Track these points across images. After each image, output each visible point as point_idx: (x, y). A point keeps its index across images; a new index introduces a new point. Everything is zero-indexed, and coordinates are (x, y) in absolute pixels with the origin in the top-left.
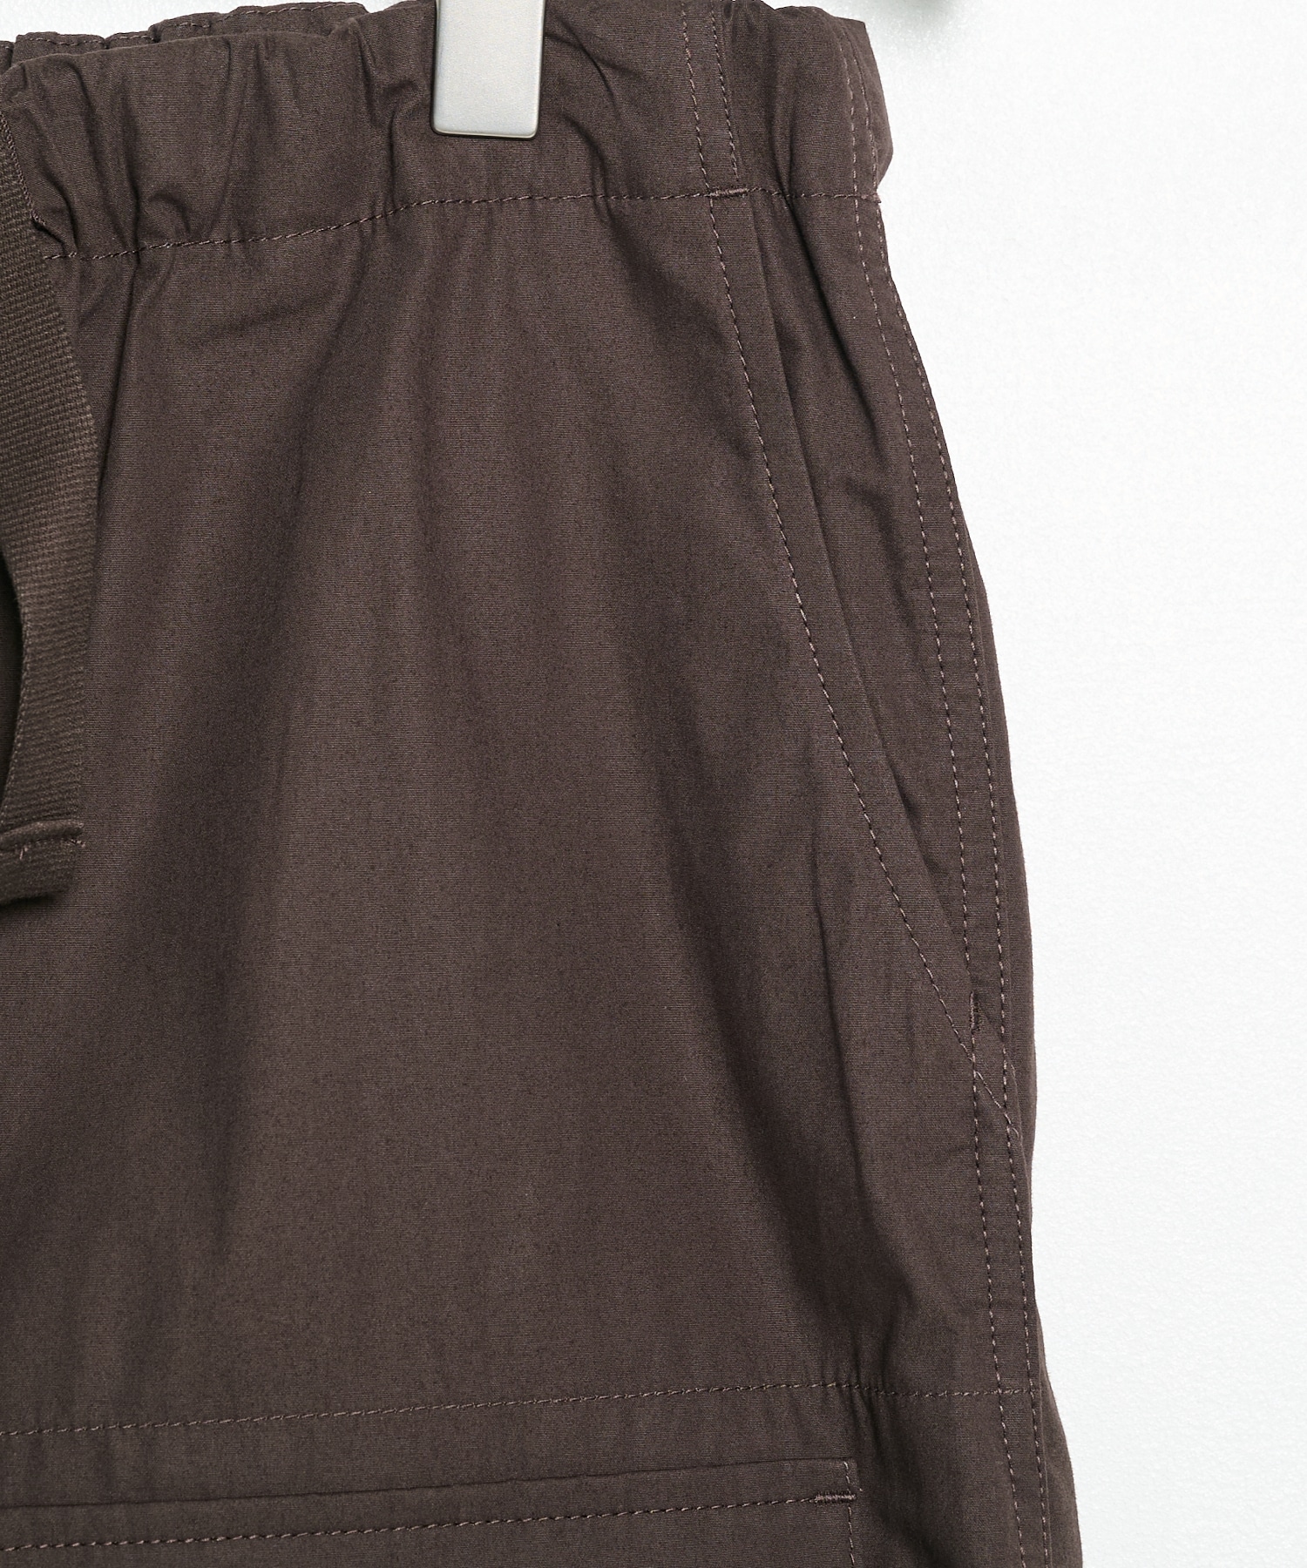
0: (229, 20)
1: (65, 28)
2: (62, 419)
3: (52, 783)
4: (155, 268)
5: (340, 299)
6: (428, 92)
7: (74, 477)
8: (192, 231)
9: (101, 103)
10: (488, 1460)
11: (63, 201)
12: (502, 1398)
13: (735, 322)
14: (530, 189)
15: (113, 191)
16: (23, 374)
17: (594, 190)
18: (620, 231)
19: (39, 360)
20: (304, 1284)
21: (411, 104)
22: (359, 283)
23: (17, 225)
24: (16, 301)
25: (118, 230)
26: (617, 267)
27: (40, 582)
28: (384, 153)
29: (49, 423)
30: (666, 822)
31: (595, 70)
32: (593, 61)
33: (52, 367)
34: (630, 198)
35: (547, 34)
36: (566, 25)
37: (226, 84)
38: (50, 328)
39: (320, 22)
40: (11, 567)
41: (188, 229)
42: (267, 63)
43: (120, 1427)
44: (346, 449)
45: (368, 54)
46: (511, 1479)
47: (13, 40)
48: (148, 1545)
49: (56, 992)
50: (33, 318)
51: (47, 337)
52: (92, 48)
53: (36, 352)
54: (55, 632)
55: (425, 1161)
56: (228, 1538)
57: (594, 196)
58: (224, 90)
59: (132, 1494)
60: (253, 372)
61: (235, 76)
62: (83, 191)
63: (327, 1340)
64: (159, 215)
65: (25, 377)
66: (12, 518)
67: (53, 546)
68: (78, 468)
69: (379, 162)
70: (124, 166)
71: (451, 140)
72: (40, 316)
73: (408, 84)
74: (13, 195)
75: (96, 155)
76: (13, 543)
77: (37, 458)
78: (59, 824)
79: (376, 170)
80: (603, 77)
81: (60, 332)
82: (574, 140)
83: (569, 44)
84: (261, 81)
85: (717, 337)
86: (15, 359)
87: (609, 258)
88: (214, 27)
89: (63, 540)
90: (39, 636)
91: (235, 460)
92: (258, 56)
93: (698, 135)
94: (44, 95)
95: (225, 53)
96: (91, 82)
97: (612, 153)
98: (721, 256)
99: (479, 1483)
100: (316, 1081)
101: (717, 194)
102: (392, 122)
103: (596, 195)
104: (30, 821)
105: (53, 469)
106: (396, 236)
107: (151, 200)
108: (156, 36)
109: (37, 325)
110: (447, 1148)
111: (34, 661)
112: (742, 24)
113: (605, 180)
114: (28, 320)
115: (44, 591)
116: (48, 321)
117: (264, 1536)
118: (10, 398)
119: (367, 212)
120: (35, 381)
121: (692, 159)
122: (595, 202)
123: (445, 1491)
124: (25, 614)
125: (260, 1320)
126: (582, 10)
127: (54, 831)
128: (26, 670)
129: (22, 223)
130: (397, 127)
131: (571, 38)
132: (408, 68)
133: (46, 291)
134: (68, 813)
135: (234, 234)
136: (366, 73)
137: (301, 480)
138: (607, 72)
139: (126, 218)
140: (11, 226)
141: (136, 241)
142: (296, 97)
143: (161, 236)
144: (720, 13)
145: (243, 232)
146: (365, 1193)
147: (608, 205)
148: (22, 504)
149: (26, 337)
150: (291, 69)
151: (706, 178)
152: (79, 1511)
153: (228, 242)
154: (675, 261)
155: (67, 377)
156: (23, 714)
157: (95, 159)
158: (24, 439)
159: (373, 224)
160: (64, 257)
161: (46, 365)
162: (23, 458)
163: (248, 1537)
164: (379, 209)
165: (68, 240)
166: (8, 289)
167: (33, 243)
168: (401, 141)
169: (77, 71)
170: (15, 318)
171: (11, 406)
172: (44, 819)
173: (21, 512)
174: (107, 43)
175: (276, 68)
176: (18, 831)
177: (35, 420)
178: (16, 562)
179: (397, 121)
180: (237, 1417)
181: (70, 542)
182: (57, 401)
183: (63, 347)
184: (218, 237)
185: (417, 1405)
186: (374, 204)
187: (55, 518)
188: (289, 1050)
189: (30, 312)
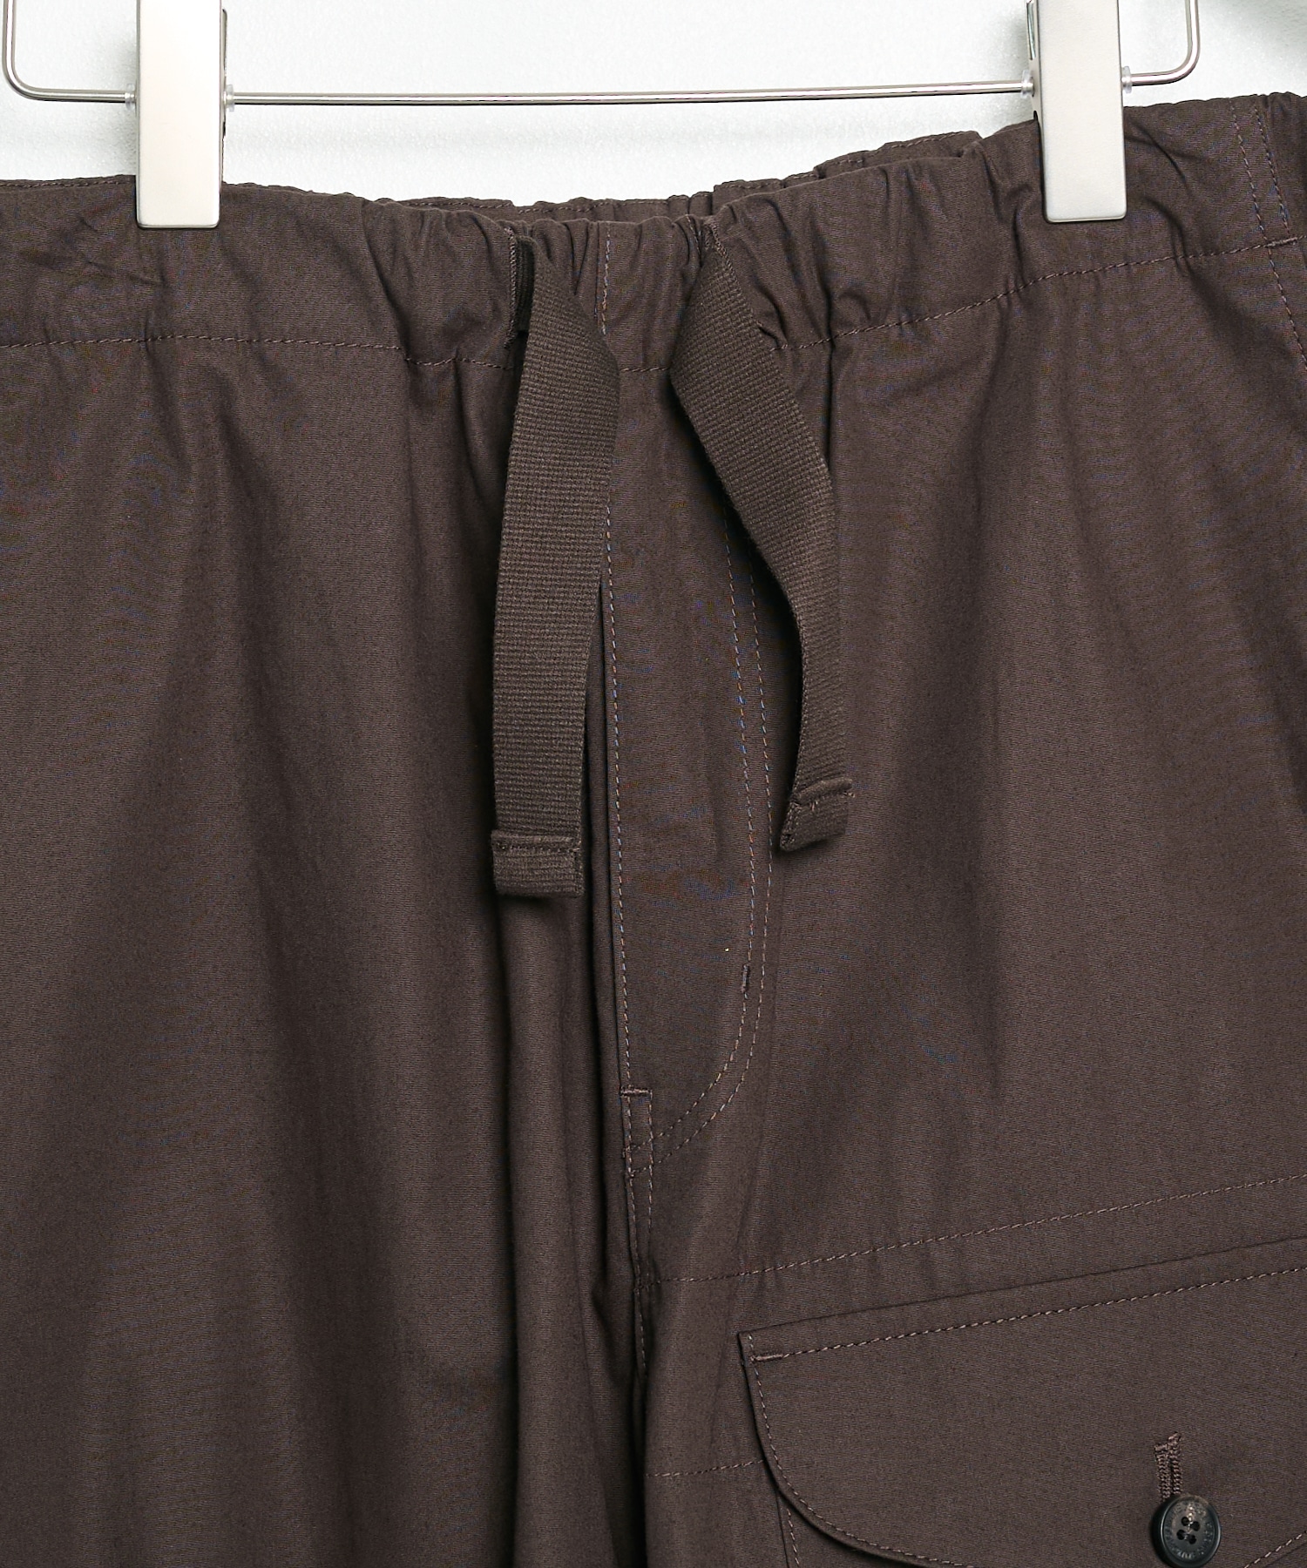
0: (879, 154)
1: (749, 176)
2: (803, 470)
3: (828, 750)
4: (849, 350)
5: (990, 358)
6: (1040, 192)
7: (820, 514)
8: (871, 320)
9: (795, 227)
10: (1216, 1235)
11: (772, 307)
12: (1221, 1186)
13: (1298, 341)
14: (1126, 257)
15: (809, 295)
16: (768, 439)
17: (1175, 253)
18: (1198, 281)
19: (778, 428)
20: (1063, 1114)
21: (1028, 202)
22: (1003, 344)
23: (746, 327)
24: (754, 385)
25: (814, 324)
26: (1198, 310)
27: (807, 596)
28: (1010, 243)
29: (794, 474)
30: (1284, 732)
31: (1167, 160)
32: (1165, 153)
33: (789, 432)
34: (1205, 255)
35: (1128, 137)
36: (1141, 128)
37: (887, 202)
38: (783, 402)
39: (948, 148)
40: (784, 587)
41: (869, 317)
42: (916, 183)
43: (936, 1239)
44: (1014, 471)
45: (992, 167)
46: (1235, 1248)
47: (712, 190)
48: (969, 1328)
49: (838, 913)
50: (769, 397)
51: (782, 409)
52: (774, 189)
53: (776, 422)
54: (822, 633)
55: (1142, 1010)
56: (1030, 1316)
57: (1175, 258)
58: (886, 207)
59: (952, 1291)
60: (929, 422)
61: (893, 196)
62: (787, 297)
63: (1086, 1154)
64: (845, 308)
65: (770, 442)
66: (777, 550)
67: (812, 568)
68: (821, 506)
69: (1007, 249)
70: (815, 274)
71: (1060, 227)
72: (775, 394)
73: (1026, 187)
74: (739, 304)
75: (794, 268)
76: (783, 568)
77: (789, 502)
78: (836, 781)
79: (1005, 256)
80: (1174, 164)
81: (792, 405)
82: (1157, 219)
83: (1143, 142)
84: (913, 196)
85: (1286, 355)
86: (759, 428)
87: (1192, 304)
88: (867, 161)
89: (818, 562)
90: (811, 637)
91: (923, 491)
92: (908, 179)
93: (1255, 200)
94: (749, 226)
95: (882, 179)
96: (785, 214)
97: (1188, 222)
98: (1282, 291)
99: (1212, 1253)
100: (1053, 957)
101: (1274, 244)
102: (1015, 217)
103: (1177, 257)
104: (816, 781)
105: (803, 509)
106: (1028, 305)
107: (840, 298)
108: (820, 174)
109: (773, 401)
110: (1157, 998)
111: (811, 657)
112: (1278, 113)
113: (1184, 244)
114: (766, 399)
115: (811, 603)
116: (781, 397)
117: (1056, 1311)
118: (760, 459)
119: (1002, 289)
120: (778, 444)
121: (1252, 219)
122: (1176, 262)
123: (1188, 1261)
124: (800, 621)
125: (1034, 1144)
126: (1153, 115)
127: (833, 787)
128: (805, 664)
129: (750, 325)
130: (1020, 221)
131: (1147, 139)
132: (1025, 174)
133: (776, 375)
134: (839, 773)
135: (904, 317)
136: (992, 182)
137: (979, 500)
138: (1178, 161)
139: (820, 315)
140: (741, 329)
141: (830, 332)
142: (942, 206)
143: (850, 325)
144: (1261, 105)
145: (910, 315)
146: (1100, 1039)
147: (1187, 263)
148: (784, 538)
149: (766, 411)
150: (936, 185)
151: (1264, 233)
152: (913, 1308)
153: (899, 324)
154: (1246, 299)
155: (802, 438)
156: (807, 698)
157: (793, 271)
158: (776, 489)
159: (1008, 298)
160: (778, 348)
161: (785, 431)
162: (779, 503)
163: (1044, 1313)
164: (1012, 285)
165: (779, 335)
166: (747, 377)
167: (760, 339)
168: (1024, 230)
169: (774, 205)
170: (755, 397)
171: (762, 465)
172: (825, 778)
173: (784, 544)
174: (784, 183)
175: (925, 185)
176: (808, 790)
177: (783, 473)
178: (787, 582)
179: (1020, 216)
180: (1025, 1222)
181: (822, 563)
182: (798, 457)
183: (796, 415)
184: (891, 321)
185: (1158, 1198)
186: (1007, 282)
187: (810, 545)
188: (1030, 935)
189: (767, 392)
